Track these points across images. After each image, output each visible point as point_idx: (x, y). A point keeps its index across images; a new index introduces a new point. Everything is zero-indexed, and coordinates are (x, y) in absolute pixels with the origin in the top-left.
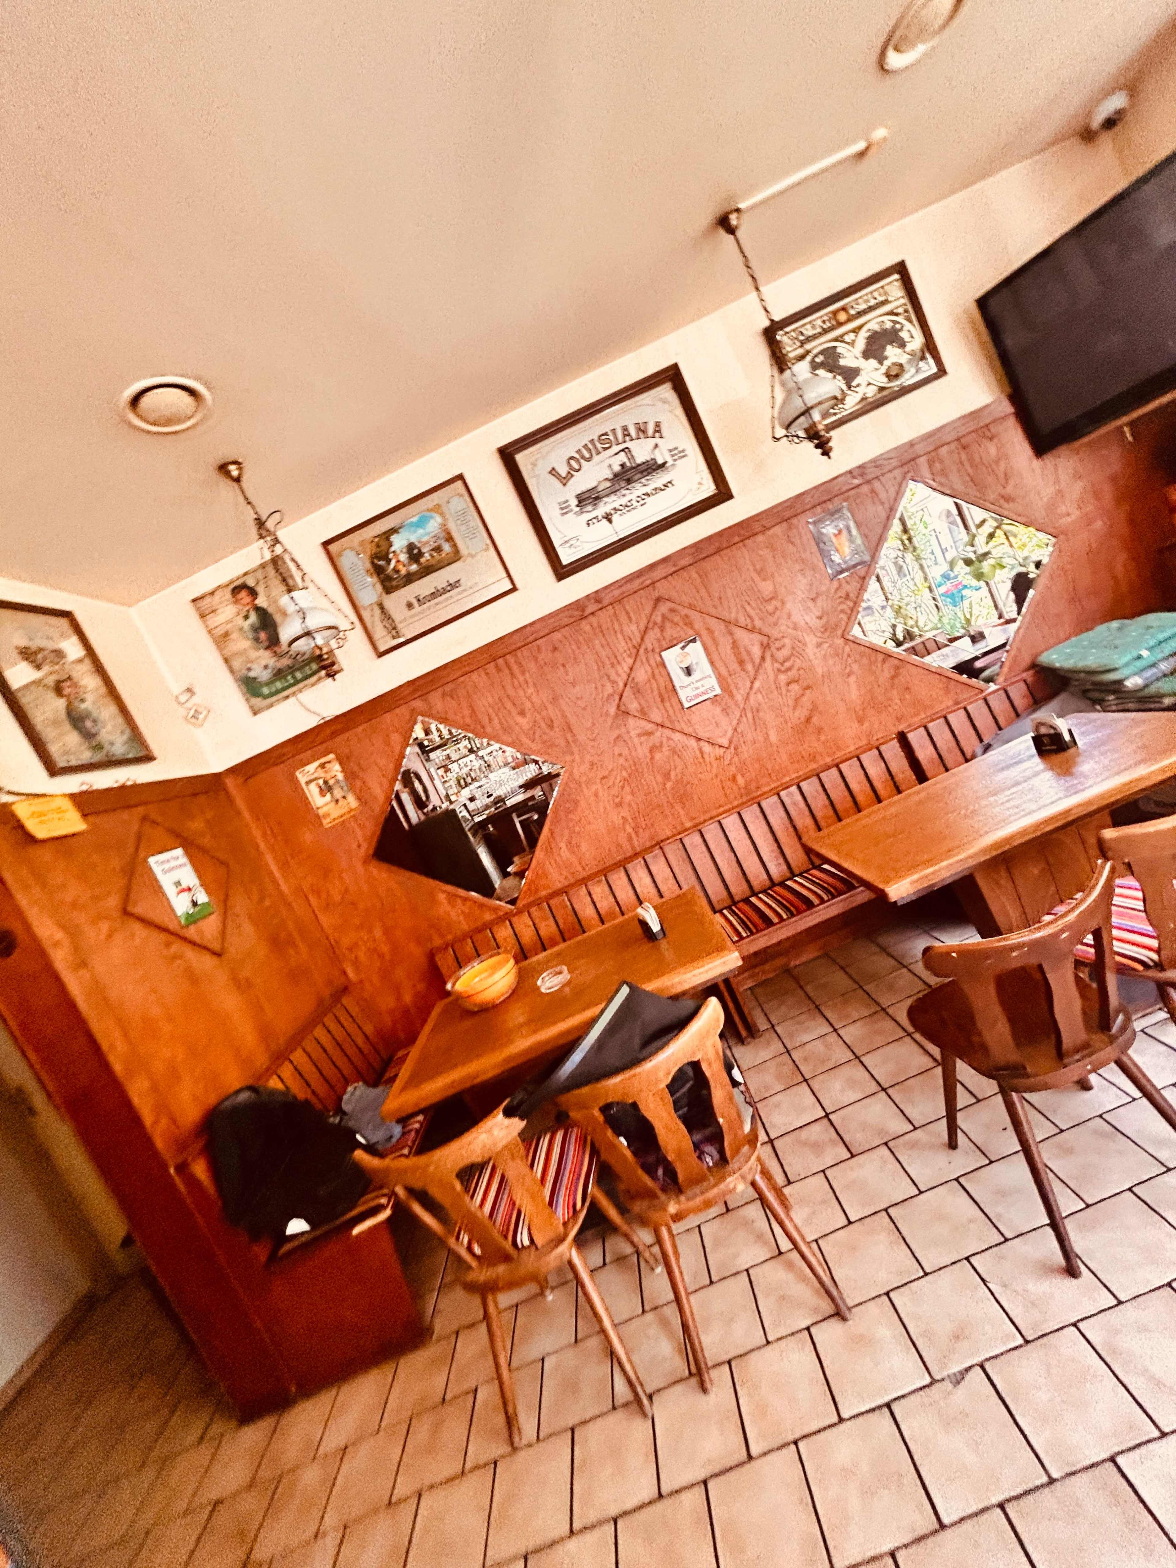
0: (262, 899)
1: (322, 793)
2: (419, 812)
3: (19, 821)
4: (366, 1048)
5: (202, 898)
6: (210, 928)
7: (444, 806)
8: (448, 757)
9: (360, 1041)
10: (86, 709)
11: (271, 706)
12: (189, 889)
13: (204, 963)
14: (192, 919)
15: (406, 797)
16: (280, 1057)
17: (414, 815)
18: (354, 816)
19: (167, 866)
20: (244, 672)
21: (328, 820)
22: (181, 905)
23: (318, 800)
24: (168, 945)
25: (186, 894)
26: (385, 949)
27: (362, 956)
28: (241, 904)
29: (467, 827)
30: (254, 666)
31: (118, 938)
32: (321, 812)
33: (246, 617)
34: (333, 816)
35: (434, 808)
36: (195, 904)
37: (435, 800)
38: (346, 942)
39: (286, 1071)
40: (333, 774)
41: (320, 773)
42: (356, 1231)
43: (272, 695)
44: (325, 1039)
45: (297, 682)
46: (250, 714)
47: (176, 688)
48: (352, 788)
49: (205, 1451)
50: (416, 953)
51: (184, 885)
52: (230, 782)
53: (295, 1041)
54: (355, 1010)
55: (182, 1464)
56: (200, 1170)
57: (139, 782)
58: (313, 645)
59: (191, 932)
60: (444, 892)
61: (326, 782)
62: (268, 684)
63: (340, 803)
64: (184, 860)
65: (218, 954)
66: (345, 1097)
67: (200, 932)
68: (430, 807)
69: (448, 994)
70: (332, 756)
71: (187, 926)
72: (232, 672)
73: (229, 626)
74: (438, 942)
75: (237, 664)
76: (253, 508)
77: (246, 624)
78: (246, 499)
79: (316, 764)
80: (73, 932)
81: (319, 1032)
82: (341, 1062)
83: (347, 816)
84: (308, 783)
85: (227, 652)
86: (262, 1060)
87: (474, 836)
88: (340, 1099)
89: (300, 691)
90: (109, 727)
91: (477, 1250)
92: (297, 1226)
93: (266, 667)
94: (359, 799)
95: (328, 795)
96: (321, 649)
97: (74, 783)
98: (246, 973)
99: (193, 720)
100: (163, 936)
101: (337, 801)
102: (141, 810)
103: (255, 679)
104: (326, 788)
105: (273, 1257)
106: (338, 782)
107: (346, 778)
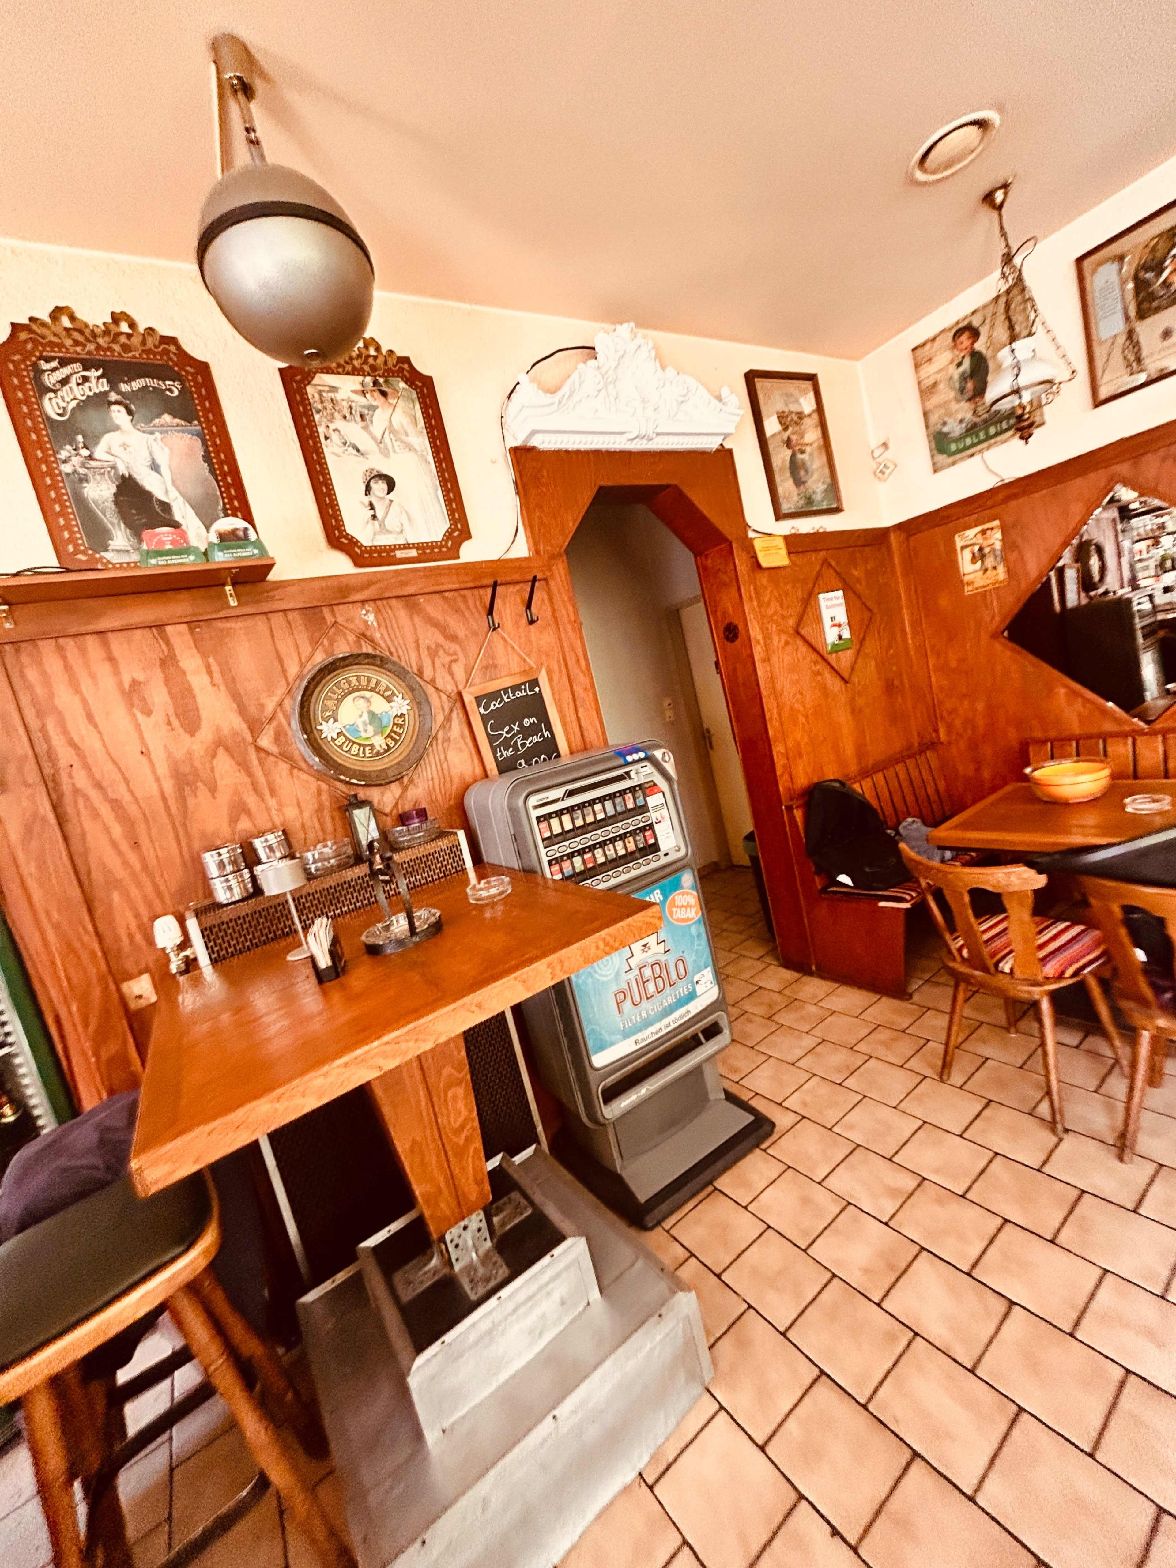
0: (890, 646)
1: (974, 560)
2: (1083, 595)
3: (755, 553)
4: (933, 797)
5: (846, 634)
6: (845, 660)
7: (1120, 592)
8: (1162, 527)
9: (931, 790)
10: (802, 460)
11: (954, 463)
12: (839, 625)
13: (834, 684)
14: (836, 649)
15: (1071, 575)
16: (865, 773)
17: (1073, 597)
18: (997, 588)
19: (830, 603)
20: (939, 426)
21: (970, 588)
22: (831, 636)
23: (967, 566)
24: (816, 663)
25: (836, 628)
26: (981, 722)
27: (958, 722)
28: (871, 646)
29: (1138, 623)
30: (950, 421)
31: (789, 648)
32: (966, 579)
33: (959, 365)
34: (976, 585)
35: (1106, 593)
36: (840, 637)
37: (1111, 582)
38: (949, 705)
39: (867, 784)
40: (991, 542)
41: (980, 540)
42: (882, 904)
43: (959, 451)
44: (902, 776)
45: (988, 438)
46: (932, 470)
47: (874, 442)
48: (1005, 560)
49: (760, 965)
50: (1013, 736)
51: (837, 621)
52: (893, 538)
53: (880, 767)
54: (935, 764)
55: (747, 963)
56: (798, 814)
57: (828, 530)
58: (1017, 402)
59: (832, 659)
60: (1066, 686)
61: (981, 549)
62: (957, 440)
63: (988, 572)
64: (842, 601)
65: (846, 682)
66: (904, 824)
67: (838, 660)
68: (1101, 590)
69: (1026, 778)
70: (997, 523)
71: (830, 653)
72: (927, 427)
73: (938, 377)
74: (1038, 734)
75: (934, 418)
76: (1006, 239)
77: (956, 373)
78: (1002, 228)
79: (979, 529)
80: (767, 637)
81: (900, 768)
82: (910, 798)
83: (991, 587)
84: (963, 548)
85: (929, 405)
86: (853, 768)
87: (1145, 637)
88: (899, 824)
89: (988, 448)
90: (816, 476)
91: (965, 953)
92: (844, 879)
93: (961, 421)
94: (1009, 571)
95: (979, 563)
96: (1024, 408)
97: (787, 527)
98: (860, 702)
99: (880, 475)
100: (814, 656)
101: (986, 570)
102: (822, 554)
103: (948, 433)
104: (980, 556)
105: (824, 890)
106: (994, 550)
107: (1004, 548)
